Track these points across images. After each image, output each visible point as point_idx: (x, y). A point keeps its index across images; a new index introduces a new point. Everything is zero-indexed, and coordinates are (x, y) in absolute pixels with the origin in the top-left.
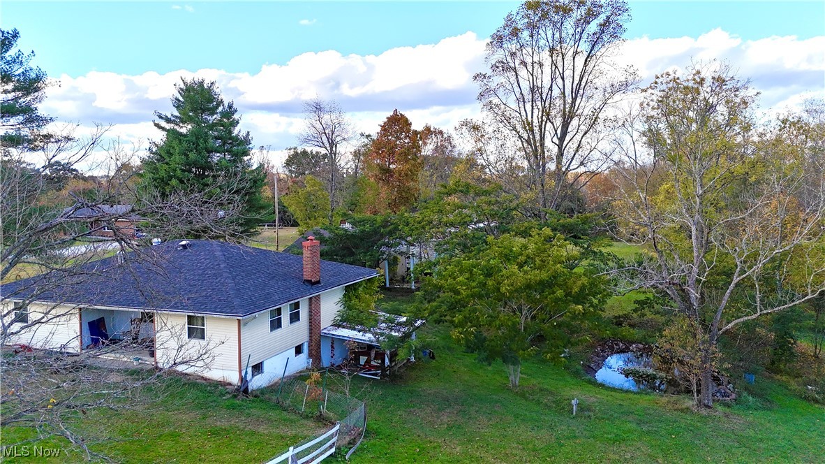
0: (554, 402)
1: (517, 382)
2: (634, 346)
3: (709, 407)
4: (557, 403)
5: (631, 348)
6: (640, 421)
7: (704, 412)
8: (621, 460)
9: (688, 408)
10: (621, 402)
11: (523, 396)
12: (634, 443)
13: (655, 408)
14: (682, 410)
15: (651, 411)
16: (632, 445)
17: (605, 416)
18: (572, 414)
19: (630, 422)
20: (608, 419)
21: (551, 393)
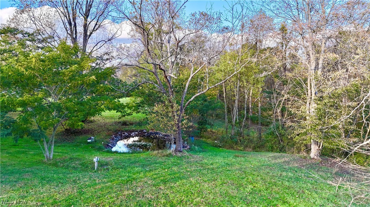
0: (81, 164)
1: (51, 157)
2: (133, 133)
3: (181, 152)
4: (82, 165)
5: (132, 134)
6: (144, 165)
7: (179, 154)
8: (134, 193)
9: (170, 154)
10: (130, 158)
11: (55, 165)
12: (142, 180)
13: (151, 157)
14: (167, 156)
15: (149, 159)
16: (141, 181)
17: (119, 166)
18: (94, 169)
19: (137, 167)
20: (122, 168)
21: (79, 159)
